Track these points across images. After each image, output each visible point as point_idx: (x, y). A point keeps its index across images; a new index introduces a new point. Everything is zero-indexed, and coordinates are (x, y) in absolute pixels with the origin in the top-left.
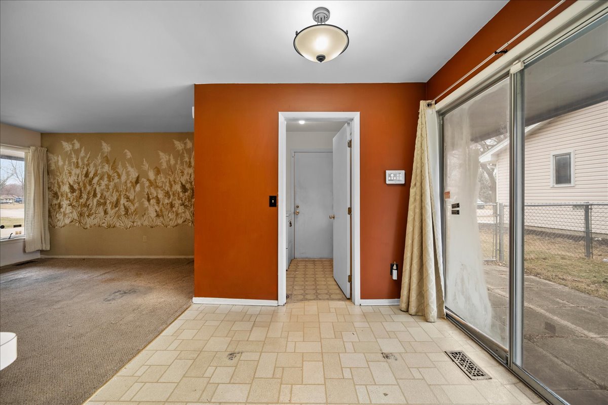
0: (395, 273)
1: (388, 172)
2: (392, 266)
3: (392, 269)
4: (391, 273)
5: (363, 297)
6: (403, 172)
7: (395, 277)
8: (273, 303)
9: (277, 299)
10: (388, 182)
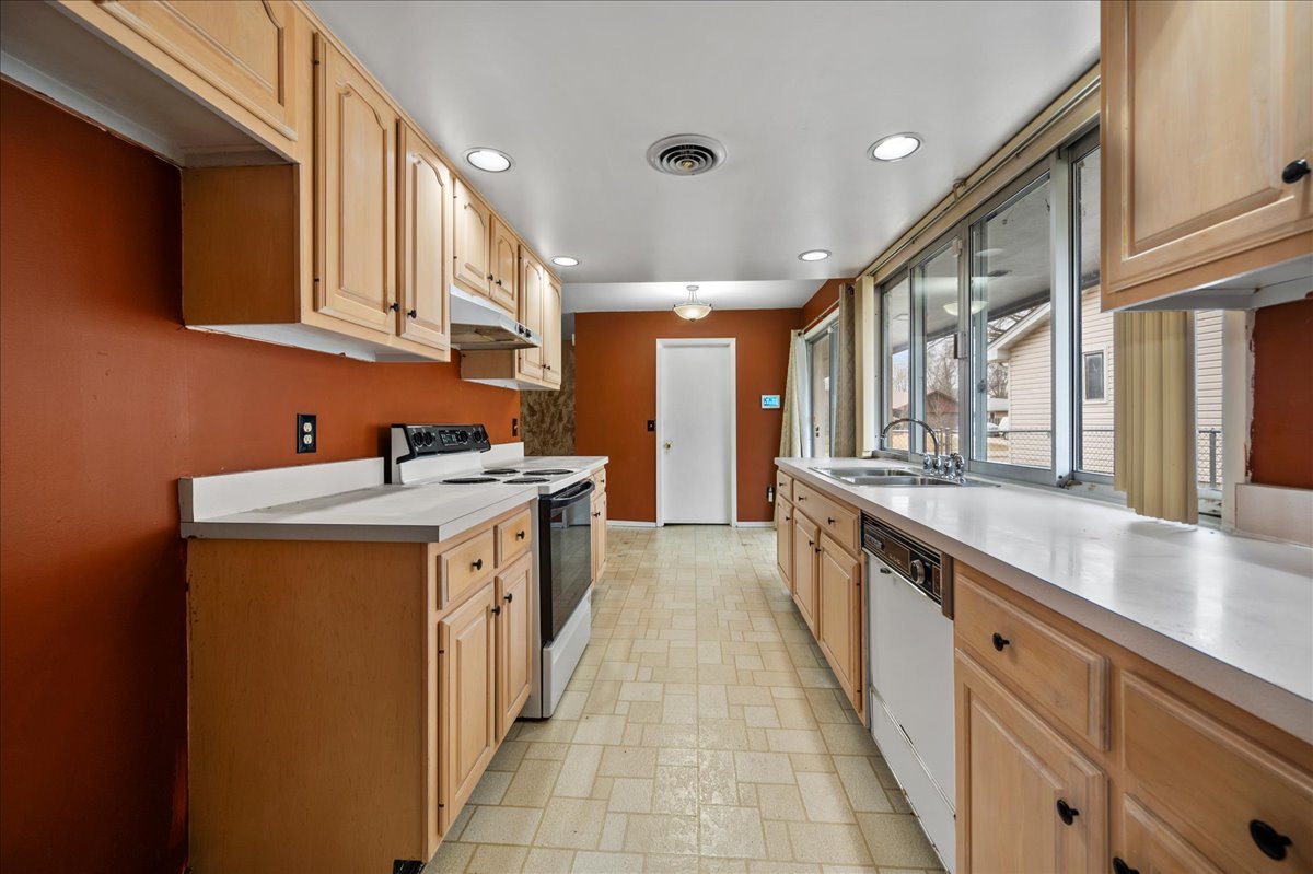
0: (771, 495)
1: (763, 397)
2: (768, 489)
3: (768, 492)
4: (768, 496)
5: (739, 520)
6: (778, 396)
7: (771, 500)
8: (652, 524)
9: (655, 521)
10: (763, 407)
